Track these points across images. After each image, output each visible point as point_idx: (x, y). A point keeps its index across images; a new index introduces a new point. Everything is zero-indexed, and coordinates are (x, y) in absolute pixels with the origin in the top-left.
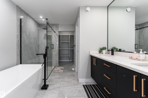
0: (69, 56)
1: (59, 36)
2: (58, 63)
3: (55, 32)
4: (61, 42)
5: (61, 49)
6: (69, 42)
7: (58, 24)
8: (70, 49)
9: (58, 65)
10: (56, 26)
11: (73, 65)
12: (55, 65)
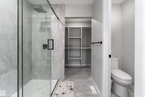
0: (81, 58)
1: (66, 29)
2: (63, 74)
3: (58, 19)
4: (69, 37)
5: (68, 48)
6: (81, 37)
7: (64, 5)
8: (81, 48)
9: (63, 77)
10: (61, 8)
11: (90, 77)
12: (58, 78)
